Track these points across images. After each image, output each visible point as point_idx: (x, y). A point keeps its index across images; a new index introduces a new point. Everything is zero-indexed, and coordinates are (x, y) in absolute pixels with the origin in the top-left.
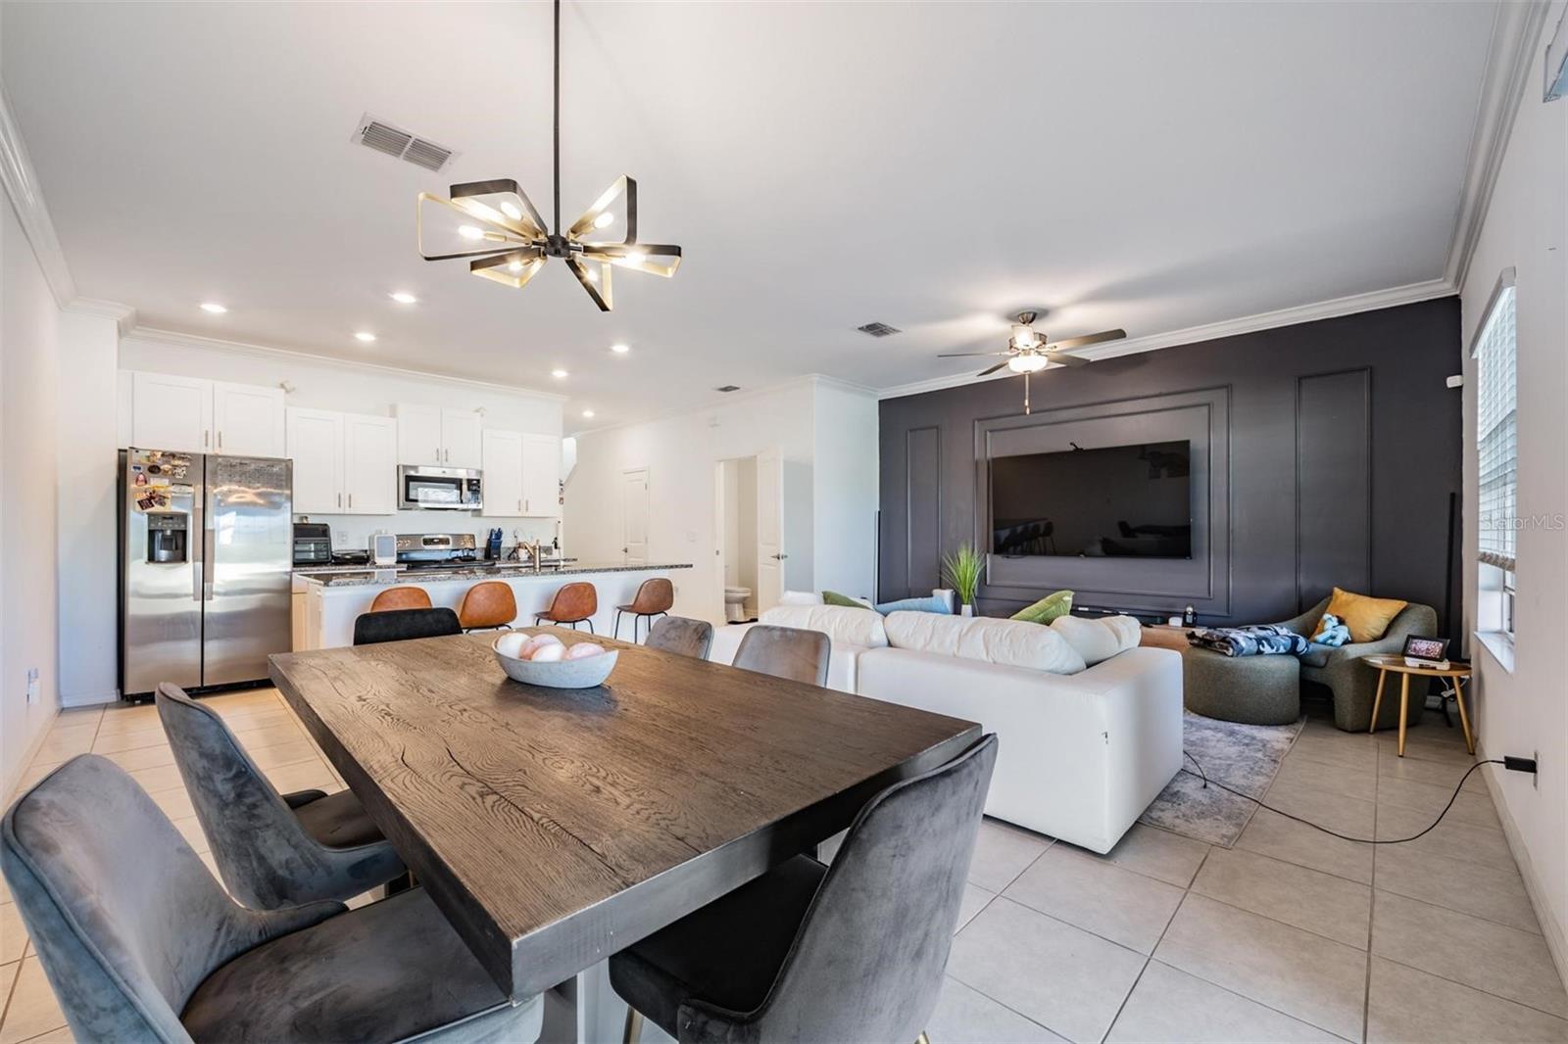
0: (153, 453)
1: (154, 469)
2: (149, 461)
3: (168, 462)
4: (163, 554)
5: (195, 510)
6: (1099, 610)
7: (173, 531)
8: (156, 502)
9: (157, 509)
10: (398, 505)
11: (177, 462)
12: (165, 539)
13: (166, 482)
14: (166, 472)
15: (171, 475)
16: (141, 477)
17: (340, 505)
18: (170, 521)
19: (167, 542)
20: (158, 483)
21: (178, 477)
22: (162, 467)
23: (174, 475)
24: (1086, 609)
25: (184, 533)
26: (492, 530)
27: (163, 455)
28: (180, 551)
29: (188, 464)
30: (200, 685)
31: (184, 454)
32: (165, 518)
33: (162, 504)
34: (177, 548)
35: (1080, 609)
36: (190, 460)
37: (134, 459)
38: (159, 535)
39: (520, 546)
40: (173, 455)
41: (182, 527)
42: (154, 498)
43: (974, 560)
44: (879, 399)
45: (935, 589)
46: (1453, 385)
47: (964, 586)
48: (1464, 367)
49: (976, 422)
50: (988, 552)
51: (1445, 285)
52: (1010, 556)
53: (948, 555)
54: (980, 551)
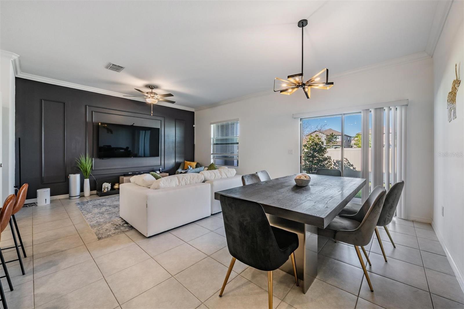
6: (135, 173)
24: (131, 173)
35: (129, 173)
43: (90, 160)
44: (16, 76)
45: (70, 175)
46: (194, 126)
47: (86, 171)
48: (195, 124)
49: (87, 106)
50: (93, 157)
51: (194, 110)
52: (104, 158)
53: (77, 159)
54: (90, 157)
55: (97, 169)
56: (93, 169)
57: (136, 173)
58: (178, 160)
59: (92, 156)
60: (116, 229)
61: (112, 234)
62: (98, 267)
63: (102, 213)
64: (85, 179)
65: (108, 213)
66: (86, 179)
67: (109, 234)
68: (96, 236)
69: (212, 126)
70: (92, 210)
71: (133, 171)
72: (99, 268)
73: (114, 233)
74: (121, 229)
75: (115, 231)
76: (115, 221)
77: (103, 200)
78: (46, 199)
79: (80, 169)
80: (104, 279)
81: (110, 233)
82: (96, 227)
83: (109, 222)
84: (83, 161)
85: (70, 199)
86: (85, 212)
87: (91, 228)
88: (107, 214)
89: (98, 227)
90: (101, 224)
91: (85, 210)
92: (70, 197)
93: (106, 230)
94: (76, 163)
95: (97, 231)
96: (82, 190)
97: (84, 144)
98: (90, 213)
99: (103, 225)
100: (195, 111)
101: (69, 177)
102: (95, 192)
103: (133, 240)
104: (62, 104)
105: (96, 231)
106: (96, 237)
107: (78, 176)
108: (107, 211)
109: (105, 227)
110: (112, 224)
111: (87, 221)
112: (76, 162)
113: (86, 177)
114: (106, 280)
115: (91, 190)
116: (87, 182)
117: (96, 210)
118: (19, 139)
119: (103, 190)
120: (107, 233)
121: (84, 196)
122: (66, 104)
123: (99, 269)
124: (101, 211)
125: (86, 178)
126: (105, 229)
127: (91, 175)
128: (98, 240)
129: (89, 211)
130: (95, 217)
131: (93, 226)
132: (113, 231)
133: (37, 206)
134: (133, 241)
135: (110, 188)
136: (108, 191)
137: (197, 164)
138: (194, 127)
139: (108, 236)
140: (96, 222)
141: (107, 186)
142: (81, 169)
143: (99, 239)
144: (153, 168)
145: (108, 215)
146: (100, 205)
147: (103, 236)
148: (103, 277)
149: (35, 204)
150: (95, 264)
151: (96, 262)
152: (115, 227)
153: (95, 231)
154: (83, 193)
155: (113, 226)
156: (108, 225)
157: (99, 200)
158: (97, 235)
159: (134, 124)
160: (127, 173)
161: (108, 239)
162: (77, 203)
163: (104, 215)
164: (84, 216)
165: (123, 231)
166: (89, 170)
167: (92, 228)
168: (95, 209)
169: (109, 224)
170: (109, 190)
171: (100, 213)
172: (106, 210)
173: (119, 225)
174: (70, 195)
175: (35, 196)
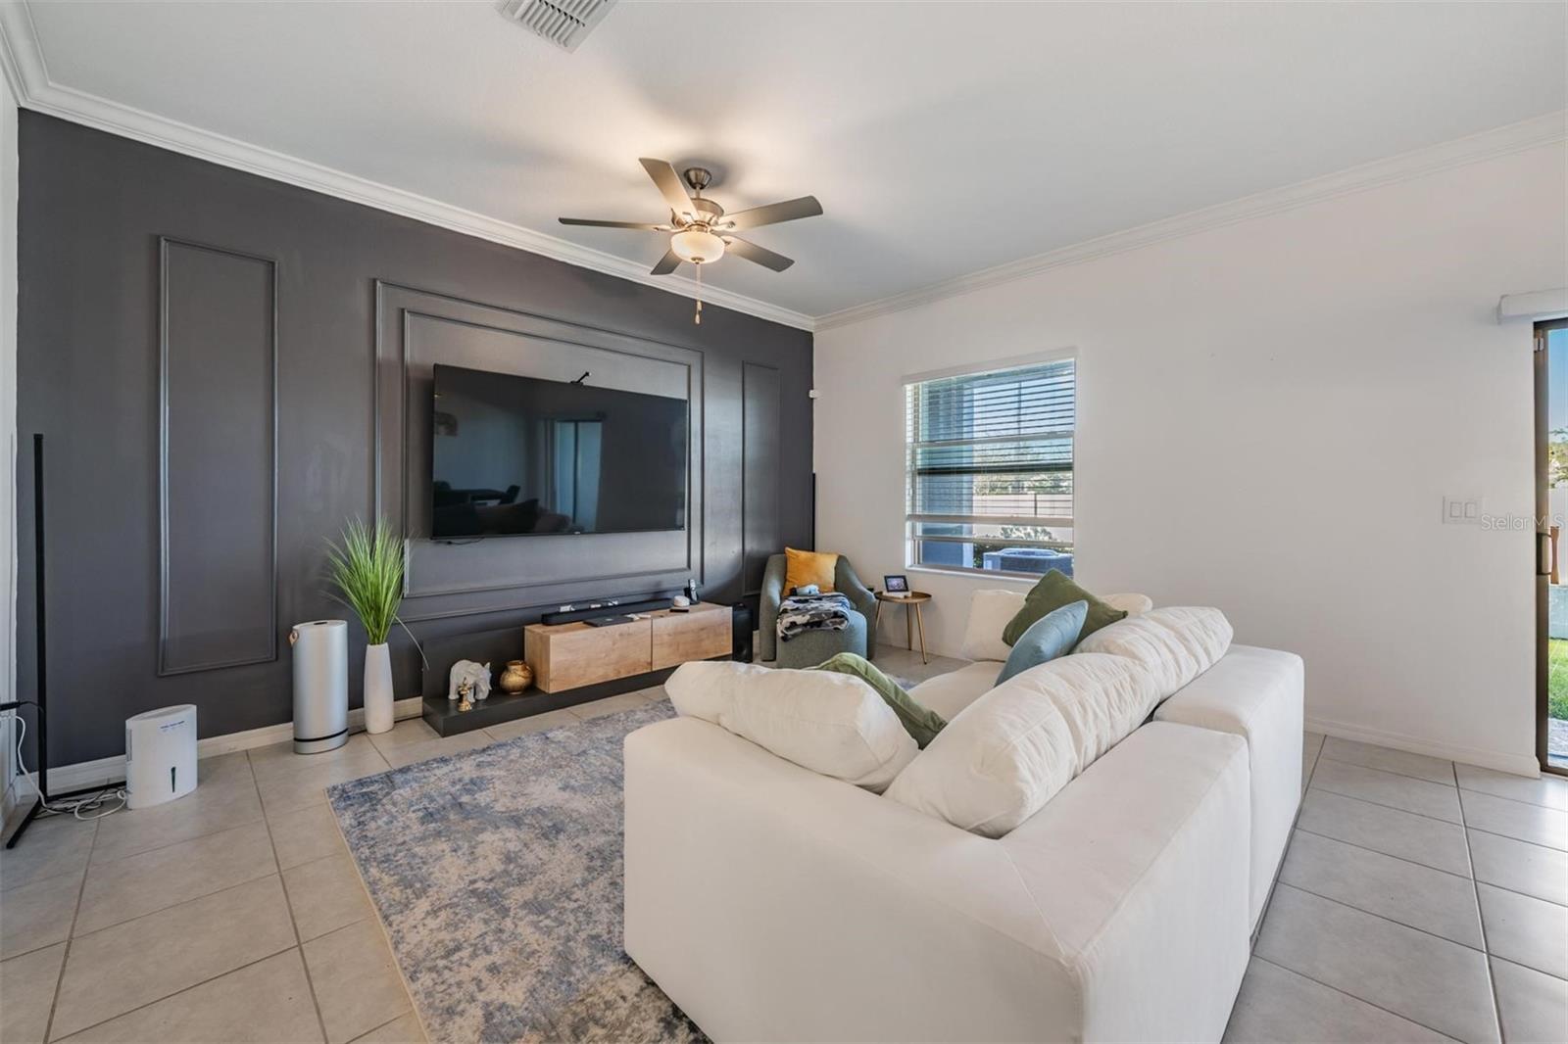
24: (572, 608)
35: (563, 610)
43: (393, 553)
44: (23, 105)
45: (296, 627)
46: (811, 396)
47: (377, 609)
48: (815, 386)
49: (379, 284)
50: (406, 537)
51: (813, 324)
52: (452, 541)
53: (335, 547)
54: (392, 536)
55: (421, 590)
56: (406, 592)
57: (590, 609)
58: (752, 546)
59: (402, 532)
64: (370, 648)
66: (373, 644)
69: (909, 387)
71: (576, 598)
77: (467, 769)
78: (173, 770)
79: (343, 595)
84: (361, 556)
85: (296, 752)
92: (299, 740)
94: (328, 567)
96: (356, 699)
97: (363, 474)
100: (817, 327)
101: (292, 640)
102: (415, 704)
104: (260, 270)
107: (337, 632)
112: (328, 560)
113: (374, 636)
115: (398, 696)
116: (379, 656)
118: (38, 439)
119: (453, 696)
121: (364, 731)
122: (276, 265)
124: (482, 870)
125: (376, 641)
127: (396, 624)
133: (126, 807)
135: (485, 689)
136: (477, 700)
137: (838, 560)
138: (812, 399)
141: (469, 677)
142: (353, 598)
144: (658, 584)
146: (461, 807)
154: (359, 710)
157: (445, 768)
159: (587, 374)
160: (552, 605)
162: (333, 790)
166: (387, 601)
168: (441, 846)
170: (483, 695)
174: (296, 729)
175: (117, 746)
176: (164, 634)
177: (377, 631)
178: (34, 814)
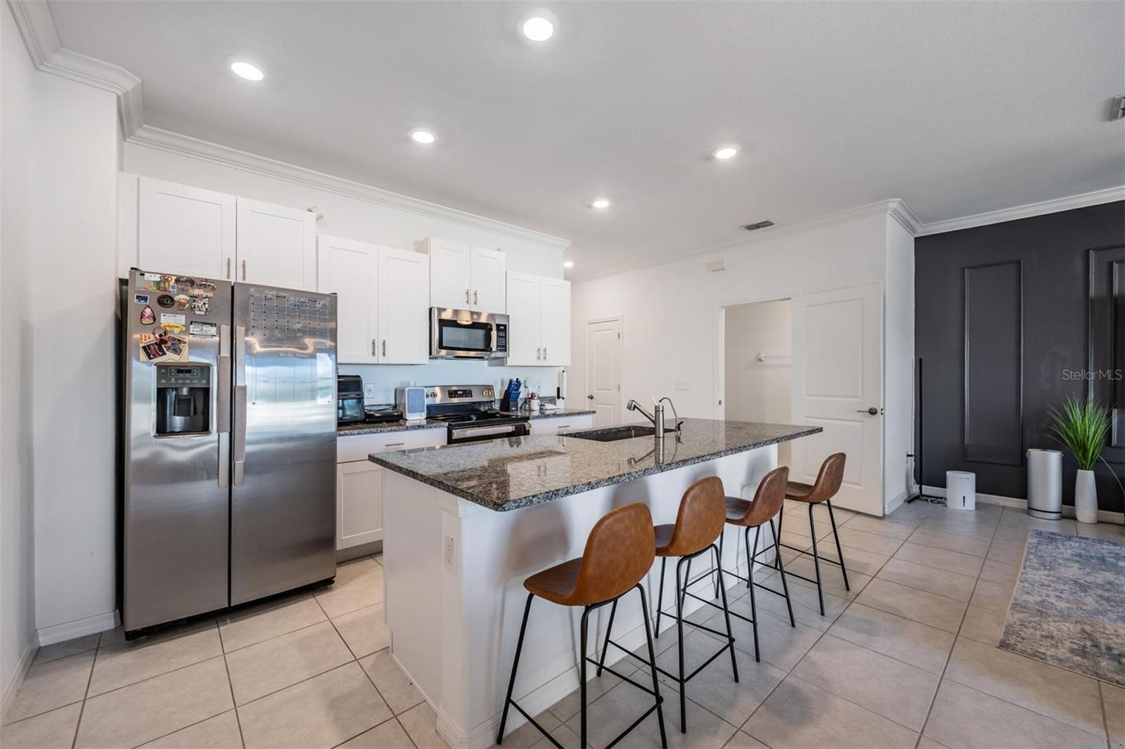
0: (165, 278)
1: (166, 301)
2: (159, 289)
3: (183, 291)
4: (178, 421)
5: (219, 360)
7: (191, 390)
8: (168, 348)
9: (170, 357)
10: (430, 354)
11: (197, 292)
12: (179, 399)
13: (181, 319)
14: (181, 304)
15: (188, 309)
16: (148, 311)
17: (374, 354)
18: (188, 375)
19: (183, 406)
20: (172, 321)
21: (197, 312)
22: (176, 298)
23: (192, 309)
25: (206, 391)
26: (511, 381)
27: (177, 281)
28: (200, 417)
29: (211, 294)
30: (227, 606)
31: (206, 280)
32: (180, 371)
33: (177, 351)
34: (195, 413)
36: (213, 289)
37: (139, 284)
38: (171, 396)
39: (533, 396)
40: (191, 282)
41: (203, 384)
42: (166, 342)
43: (1100, 416)
44: (917, 235)
45: (1030, 450)
47: (1084, 449)
49: (1091, 252)
50: (1114, 407)
53: (1055, 410)
54: (1101, 405)
56: (1114, 442)
59: (1110, 403)
60: (1083, 652)
61: (1051, 656)
62: (934, 700)
63: (1084, 588)
64: (1080, 471)
65: (1106, 594)
66: (1082, 469)
67: (1043, 650)
68: (1002, 634)
70: (1059, 564)
72: (932, 706)
73: (1060, 660)
74: (1097, 664)
75: (1069, 655)
76: (1104, 628)
78: (964, 497)
79: (1060, 438)
80: (918, 735)
81: (1048, 653)
82: (1025, 612)
83: (1077, 622)
85: (1028, 515)
86: (1035, 560)
87: (1010, 606)
88: (1100, 596)
89: (1031, 617)
90: (1046, 613)
91: (1042, 557)
92: (1030, 508)
93: (1042, 636)
95: (1018, 623)
96: (1068, 496)
98: (1045, 570)
99: (1049, 619)
101: (1026, 456)
103: (1108, 722)
104: (1013, 266)
105: (1015, 623)
106: (1001, 636)
107: (1054, 458)
108: (1109, 586)
109: (1052, 627)
110: (1083, 631)
111: (1017, 586)
112: (1052, 417)
113: (1082, 464)
114: (920, 743)
115: (1101, 506)
116: (1086, 480)
117: (1073, 571)
118: (921, 360)
120: (1041, 645)
121: (1074, 519)
122: (1022, 262)
123: (931, 709)
124: (1089, 579)
125: (1084, 467)
126: (1044, 633)
127: (1099, 461)
128: (998, 644)
129: (1047, 563)
130: (1050, 586)
131: (1018, 606)
132: (1063, 652)
133: (946, 506)
134: (1105, 725)
139: (1035, 655)
140: (1040, 599)
142: (1067, 440)
143: (1003, 645)
145: (1097, 601)
146: (1104, 560)
147: (1020, 646)
148: (920, 731)
149: (941, 500)
150: (935, 692)
151: (940, 688)
152: (1084, 647)
153: (1012, 621)
154: (1070, 507)
155: (1080, 639)
156: (1067, 627)
157: (1115, 544)
158: (1006, 633)
161: (1027, 663)
162: (1036, 530)
163: (1083, 594)
164: (1022, 570)
165: (1100, 672)
166: (1094, 446)
167: (1011, 608)
168: (1074, 564)
169: (1071, 627)
171: (1076, 582)
172: (1110, 583)
173: (1103, 648)
174: (1029, 503)
175: (942, 484)
176: (967, 442)
177: (1084, 462)
178: (917, 498)
